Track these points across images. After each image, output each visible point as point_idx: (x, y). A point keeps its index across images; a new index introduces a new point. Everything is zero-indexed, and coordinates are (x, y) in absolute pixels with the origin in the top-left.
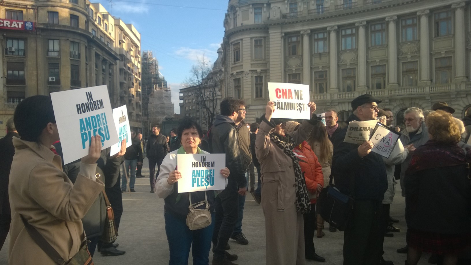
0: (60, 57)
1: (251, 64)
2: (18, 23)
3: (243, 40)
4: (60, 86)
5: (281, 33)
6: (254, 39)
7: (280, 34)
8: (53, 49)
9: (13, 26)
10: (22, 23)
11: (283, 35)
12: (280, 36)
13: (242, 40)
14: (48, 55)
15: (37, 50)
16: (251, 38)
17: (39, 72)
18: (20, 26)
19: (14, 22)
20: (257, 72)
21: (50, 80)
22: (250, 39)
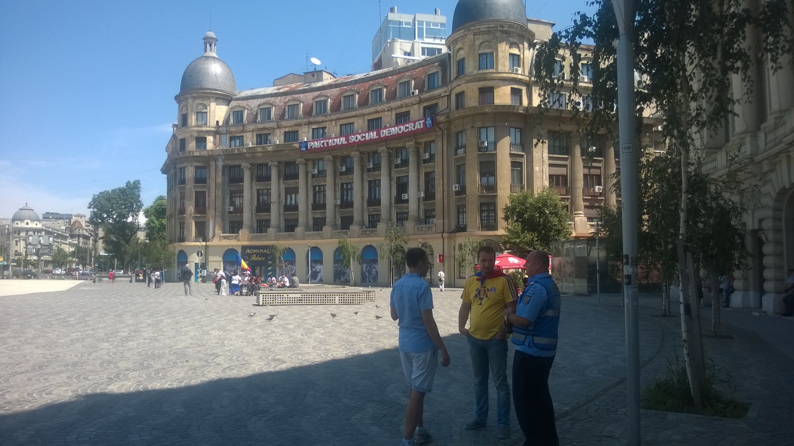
0: (465, 155)
2: (420, 122)
4: (465, 196)
8: (462, 145)
9: (416, 129)
10: (423, 121)
14: (456, 154)
15: (443, 152)
17: (445, 180)
18: (422, 127)
19: (417, 123)
21: (454, 189)
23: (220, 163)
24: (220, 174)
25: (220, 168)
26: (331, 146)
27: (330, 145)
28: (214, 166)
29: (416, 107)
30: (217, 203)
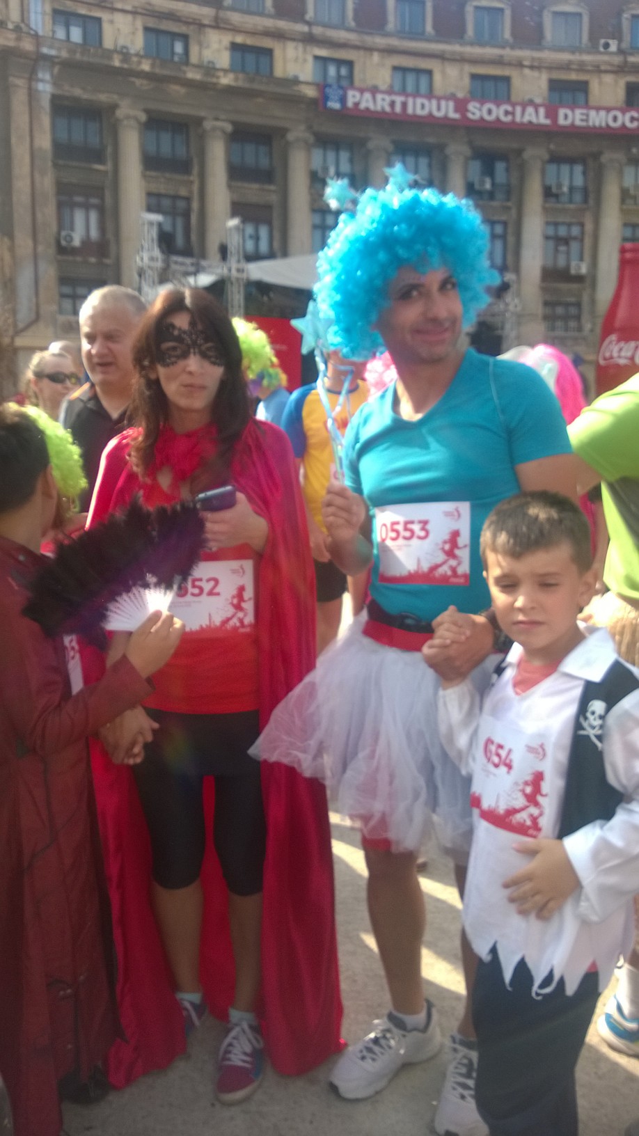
23: (45, 87)
24: (46, 120)
25: (46, 103)
26: (415, 116)
27: (410, 111)
28: (25, 91)
29: (608, 79)
30: (39, 216)
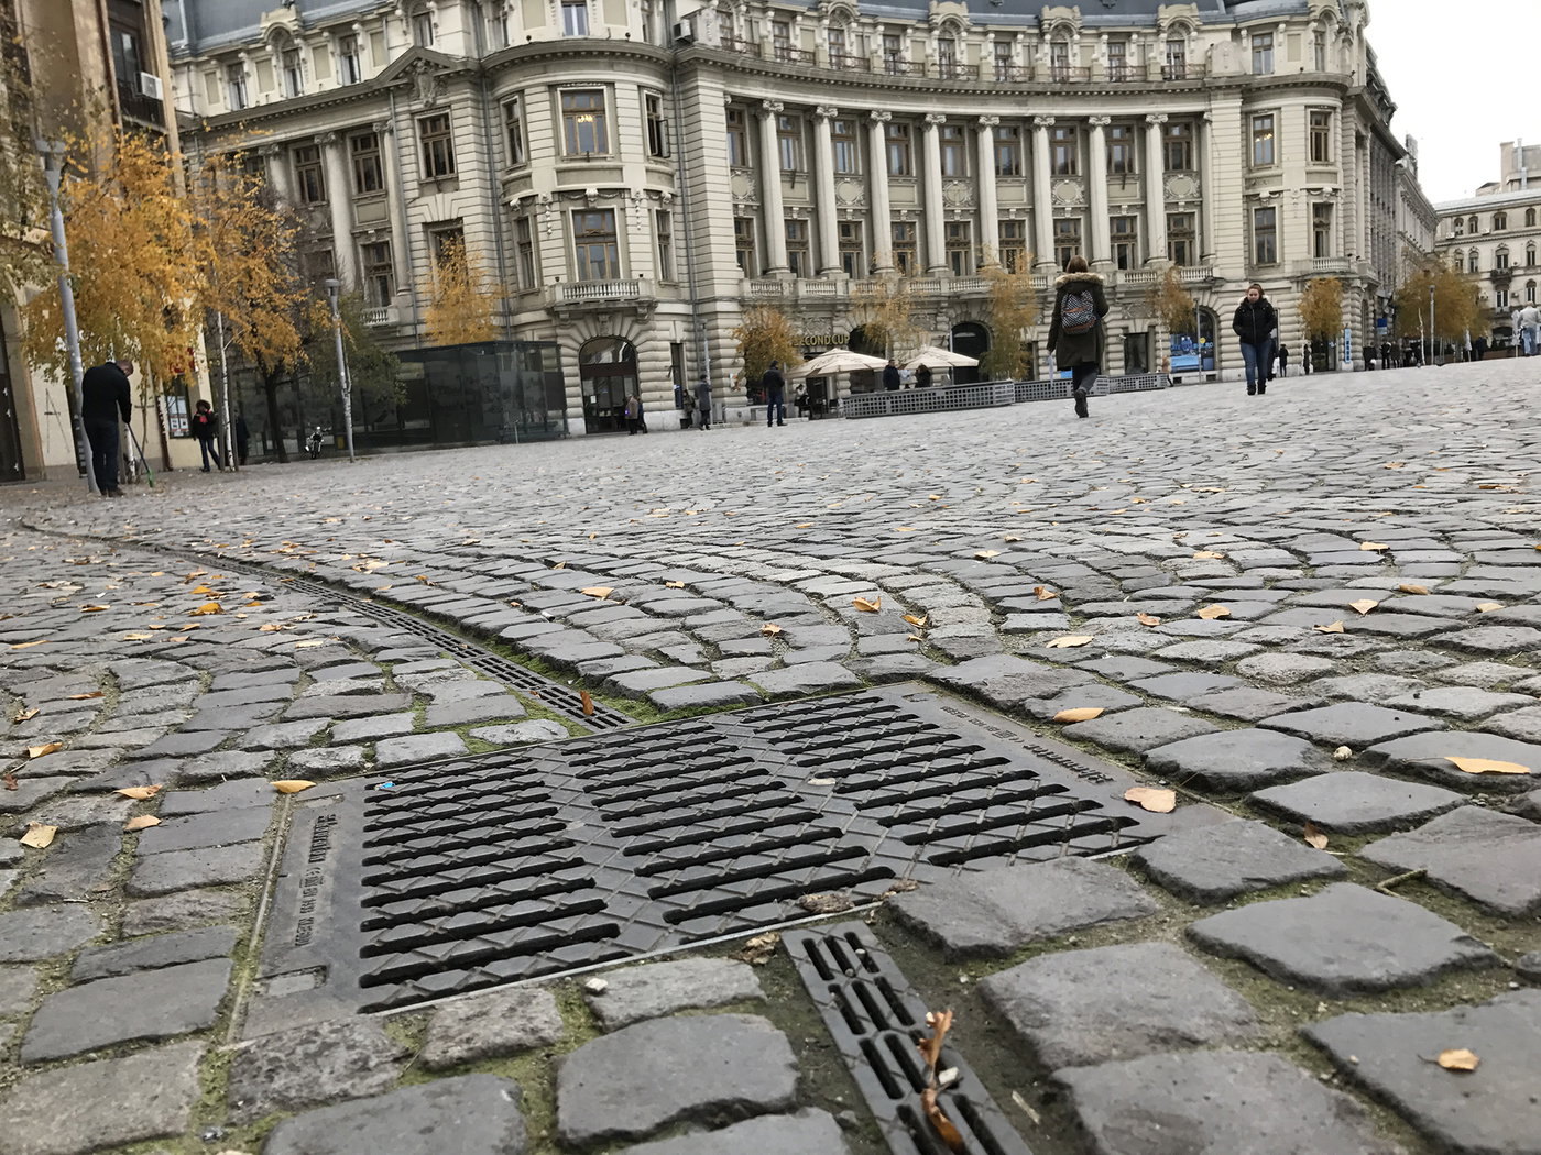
1: (647, 170)
3: (617, 85)
5: (725, 93)
6: (646, 91)
7: (721, 94)
11: (729, 100)
12: (722, 102)
13: (611, 84)
16: (640, 87)
20: (661, 199)
22: (636, 87)
